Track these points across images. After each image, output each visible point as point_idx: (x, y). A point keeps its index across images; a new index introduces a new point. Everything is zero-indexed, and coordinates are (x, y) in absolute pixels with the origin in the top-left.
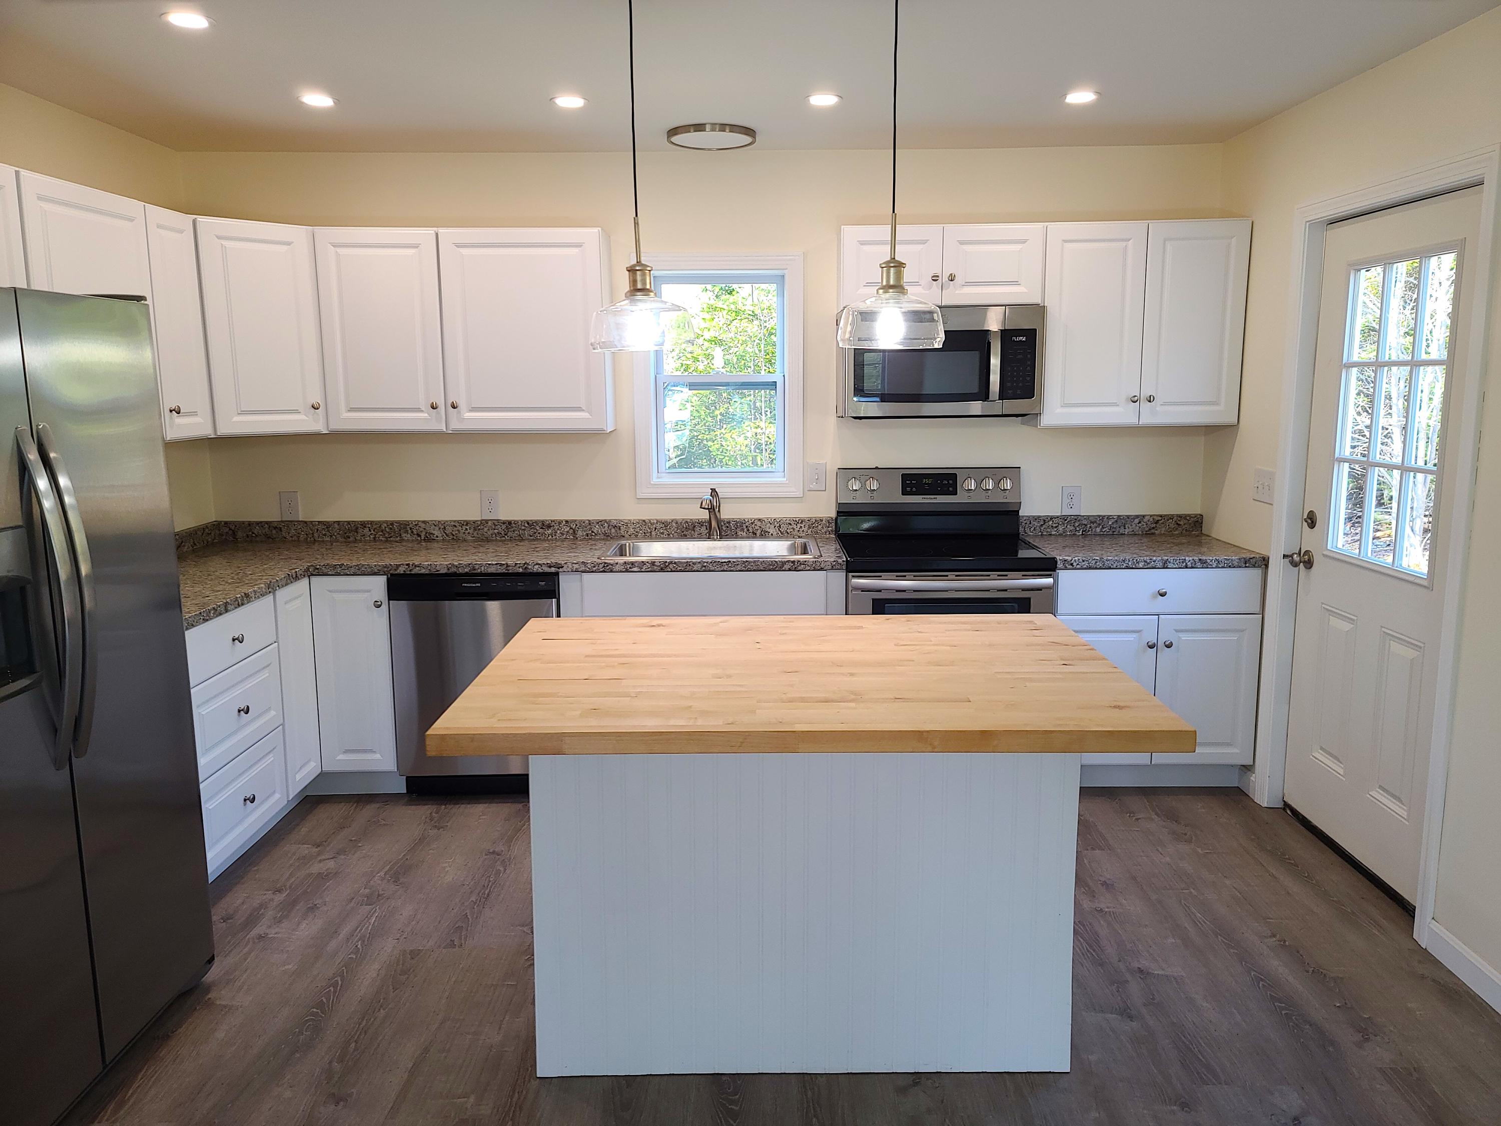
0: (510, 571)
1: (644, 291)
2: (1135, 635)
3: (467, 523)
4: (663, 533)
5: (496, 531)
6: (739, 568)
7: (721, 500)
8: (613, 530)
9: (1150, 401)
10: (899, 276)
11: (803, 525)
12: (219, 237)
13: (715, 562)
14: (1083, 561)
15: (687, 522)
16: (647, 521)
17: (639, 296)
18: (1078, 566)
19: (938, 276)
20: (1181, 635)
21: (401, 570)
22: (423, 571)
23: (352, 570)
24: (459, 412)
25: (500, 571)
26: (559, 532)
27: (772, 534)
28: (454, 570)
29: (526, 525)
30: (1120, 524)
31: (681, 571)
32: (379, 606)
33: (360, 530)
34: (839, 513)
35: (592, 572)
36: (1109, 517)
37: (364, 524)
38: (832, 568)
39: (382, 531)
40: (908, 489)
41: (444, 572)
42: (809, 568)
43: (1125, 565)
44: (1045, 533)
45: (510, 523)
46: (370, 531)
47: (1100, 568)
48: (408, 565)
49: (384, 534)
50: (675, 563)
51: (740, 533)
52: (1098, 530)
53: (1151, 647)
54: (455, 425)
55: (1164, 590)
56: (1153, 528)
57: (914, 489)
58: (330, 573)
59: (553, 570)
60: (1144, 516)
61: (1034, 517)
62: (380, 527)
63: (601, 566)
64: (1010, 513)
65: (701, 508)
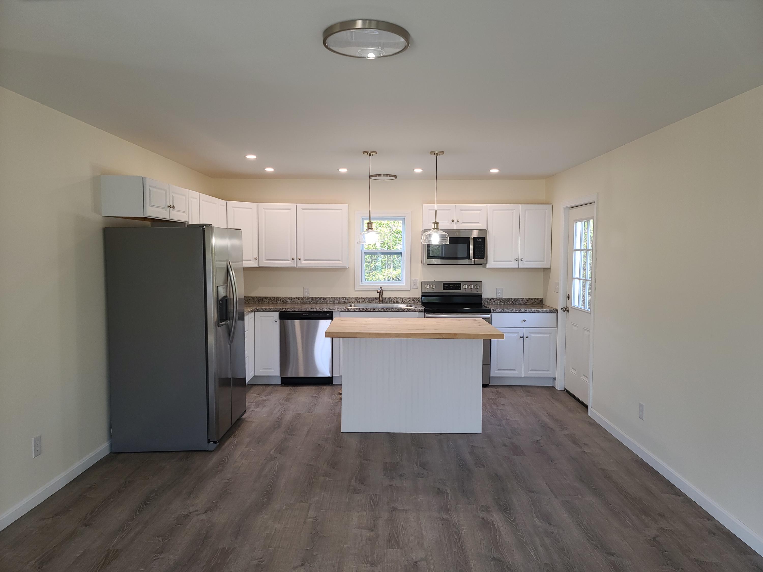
0: (318, 311)
1: (372, 229)
2: (517, 334)
3: (299, 298)
4: (363, 302)
5: (308, 300)
6: (390, 311)
7: (383, 291)
8: (347, 301)
9: (522, 260)
10: (437, 226)
11: (410, 300)
12: (233, 207)
13: (383, 309)
14: (499, 310)
15: (371, 298)
16: (358, 298)
17: (370, 230)
18: (498, 312)
19: (454, 220)
20: (531, 334)
21: (284, 310)
22: (290, 310)
23: (268, 310)
24: (301, 261)
25: (315, 311)
26: (329, 301)
27: (400, 303)
28: (300, 310)
29: (318, 299)
30: (515, 301)
31: (371, 311)
32: (276, 321)
33: (263, 300)
34: (422, 296)
35: (344, 311)
36: (512, 299)
37: (265, 298)
38: (420, 311)
39: (271, 300)
40: (445, 288)
41: (297, 311)
42: (412, 311)
43: (513, 311)
44: (491, 304)
45: (313, 298)
46: (267, 300)
47: (505, 312)
48: (286, 308)
50: (370, 309)
51: (389, 302)
52: (508, 303)
53: (522, 338)
54: (299, 265)
55: (525, 320)
56: (527, 302)
57: (447, 288)
58: (261, 311)
59: (331, 310)
60: (523, 298)
61: (487, 298)
62: (270, 299)
63: (346, 309)
64: (479, 296)
65: (377, 292)
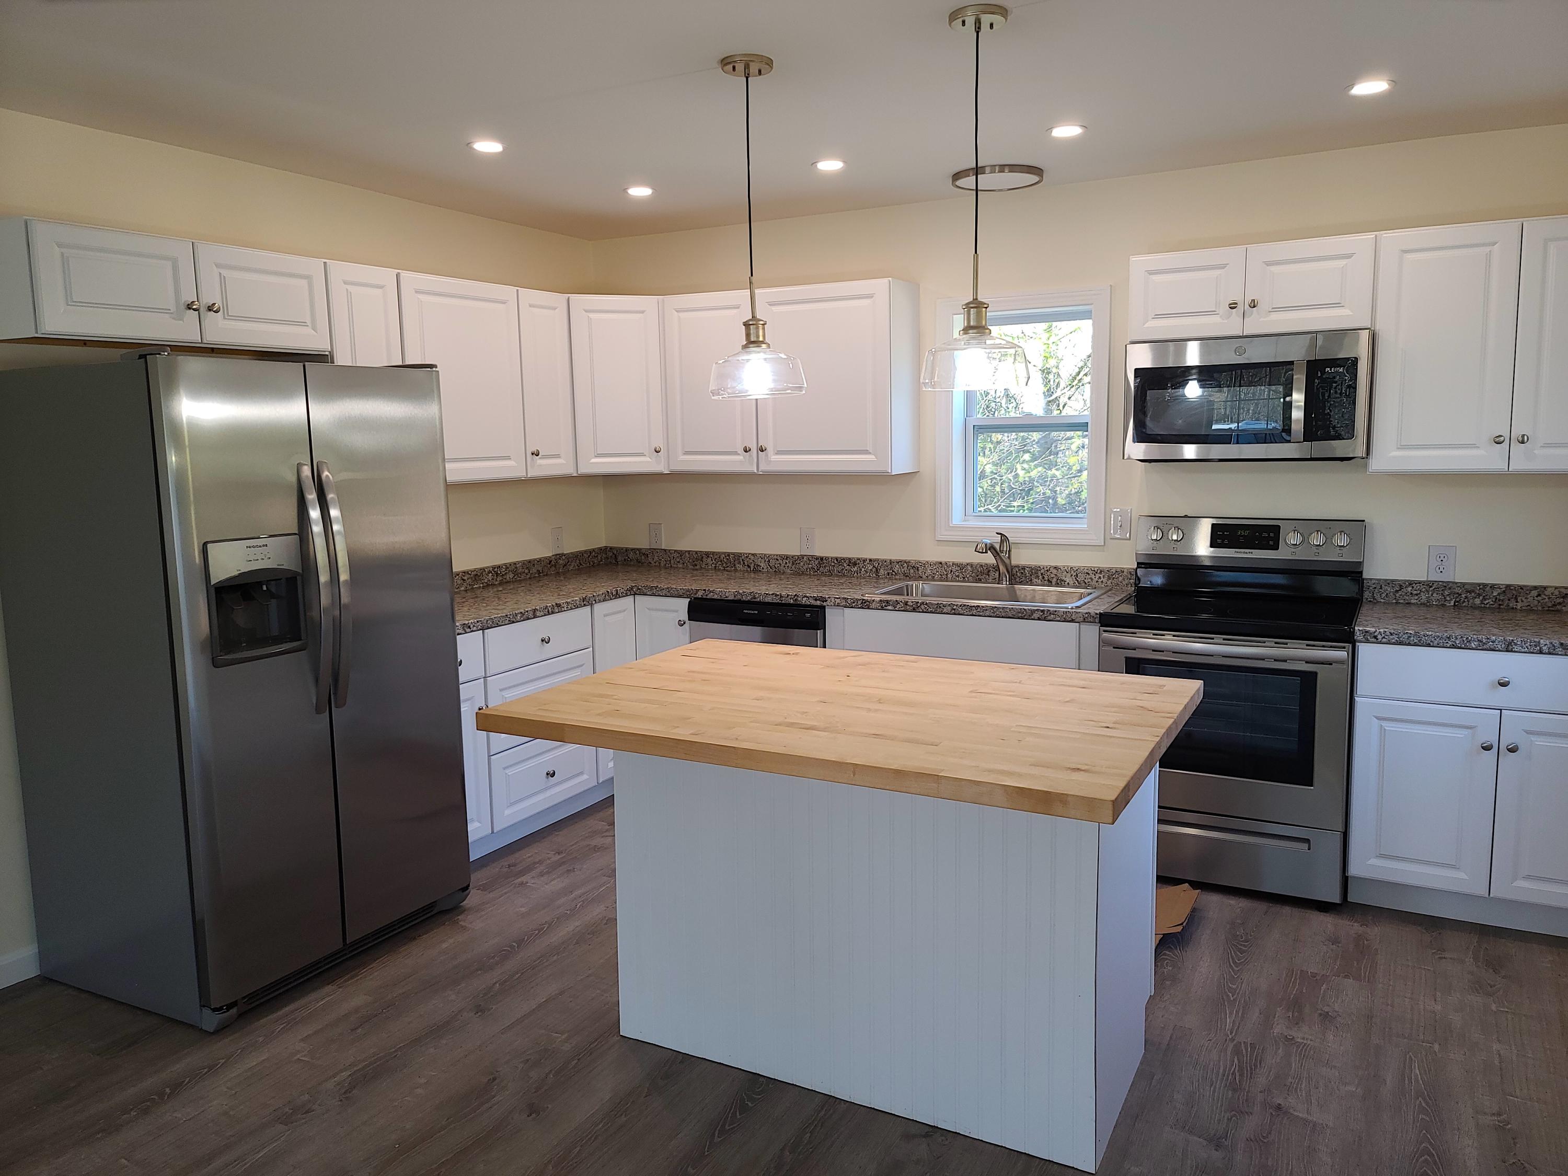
0: (783, 602)
1: (757, 343)
2: (1466, 732)
3: (787, 557)
6: (987, 613)
7: (1013, 546)
8: (912, 571)
9: (1523, 443)
11: (1101, 576)
12: (586, 311)
13: (965, 605)
14: (1391, 634)
15: (981, 566)
16: (943, 563)
18: (1384, 640)
19: (1236, 304)
20: (1533, 738)
21: (700, 594)
22: (716, 597)
23: (664, 592)
24: (767, 455)
25: (775, 601)
26: (863, 570)
28: (739, 597)
29: (836, 562)
30: (1510, 596)
31: (931, 612)
32: (682, 625)
33: (704, 560)
34: (1140, 565)
35: (852, 607)
36: (1493, 587)
37: (708, 554)
38: (1084, 621)
39: (721, 561)
40: (1219, 541)
41: (732, 599)
42: (1059, 619)
43: (1450, 643)
46: (712, 560)
47: (1415, 645)
48: (704, 590)
49: (723, 564)
50: (926, 604)
51: (1034, 580)
52: (1477, 601)
53: (1487, 748)
54: (764, 467)
55: (1507, 680)
57: (1226, 542)
58: (648, 593)
59: (818, 603)
60: (1545, 588)
62: (720, 557)
63: (859, 602)
64: (1353, 573)
65: (975, 551)
